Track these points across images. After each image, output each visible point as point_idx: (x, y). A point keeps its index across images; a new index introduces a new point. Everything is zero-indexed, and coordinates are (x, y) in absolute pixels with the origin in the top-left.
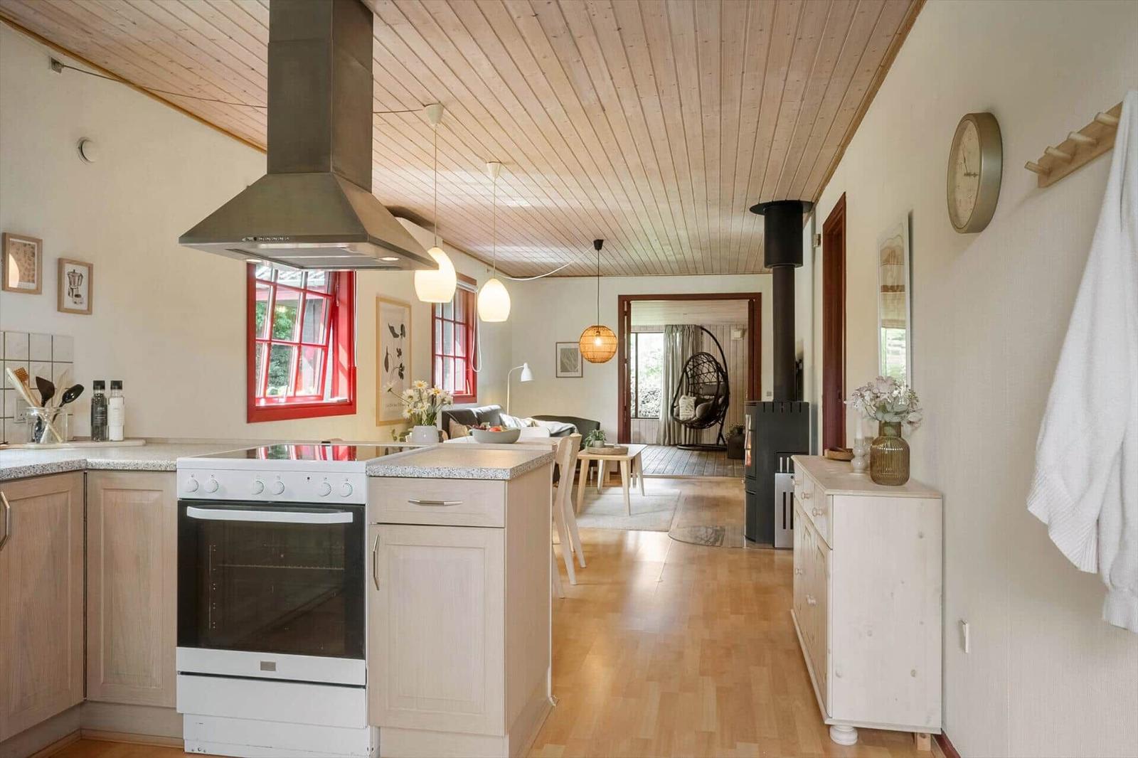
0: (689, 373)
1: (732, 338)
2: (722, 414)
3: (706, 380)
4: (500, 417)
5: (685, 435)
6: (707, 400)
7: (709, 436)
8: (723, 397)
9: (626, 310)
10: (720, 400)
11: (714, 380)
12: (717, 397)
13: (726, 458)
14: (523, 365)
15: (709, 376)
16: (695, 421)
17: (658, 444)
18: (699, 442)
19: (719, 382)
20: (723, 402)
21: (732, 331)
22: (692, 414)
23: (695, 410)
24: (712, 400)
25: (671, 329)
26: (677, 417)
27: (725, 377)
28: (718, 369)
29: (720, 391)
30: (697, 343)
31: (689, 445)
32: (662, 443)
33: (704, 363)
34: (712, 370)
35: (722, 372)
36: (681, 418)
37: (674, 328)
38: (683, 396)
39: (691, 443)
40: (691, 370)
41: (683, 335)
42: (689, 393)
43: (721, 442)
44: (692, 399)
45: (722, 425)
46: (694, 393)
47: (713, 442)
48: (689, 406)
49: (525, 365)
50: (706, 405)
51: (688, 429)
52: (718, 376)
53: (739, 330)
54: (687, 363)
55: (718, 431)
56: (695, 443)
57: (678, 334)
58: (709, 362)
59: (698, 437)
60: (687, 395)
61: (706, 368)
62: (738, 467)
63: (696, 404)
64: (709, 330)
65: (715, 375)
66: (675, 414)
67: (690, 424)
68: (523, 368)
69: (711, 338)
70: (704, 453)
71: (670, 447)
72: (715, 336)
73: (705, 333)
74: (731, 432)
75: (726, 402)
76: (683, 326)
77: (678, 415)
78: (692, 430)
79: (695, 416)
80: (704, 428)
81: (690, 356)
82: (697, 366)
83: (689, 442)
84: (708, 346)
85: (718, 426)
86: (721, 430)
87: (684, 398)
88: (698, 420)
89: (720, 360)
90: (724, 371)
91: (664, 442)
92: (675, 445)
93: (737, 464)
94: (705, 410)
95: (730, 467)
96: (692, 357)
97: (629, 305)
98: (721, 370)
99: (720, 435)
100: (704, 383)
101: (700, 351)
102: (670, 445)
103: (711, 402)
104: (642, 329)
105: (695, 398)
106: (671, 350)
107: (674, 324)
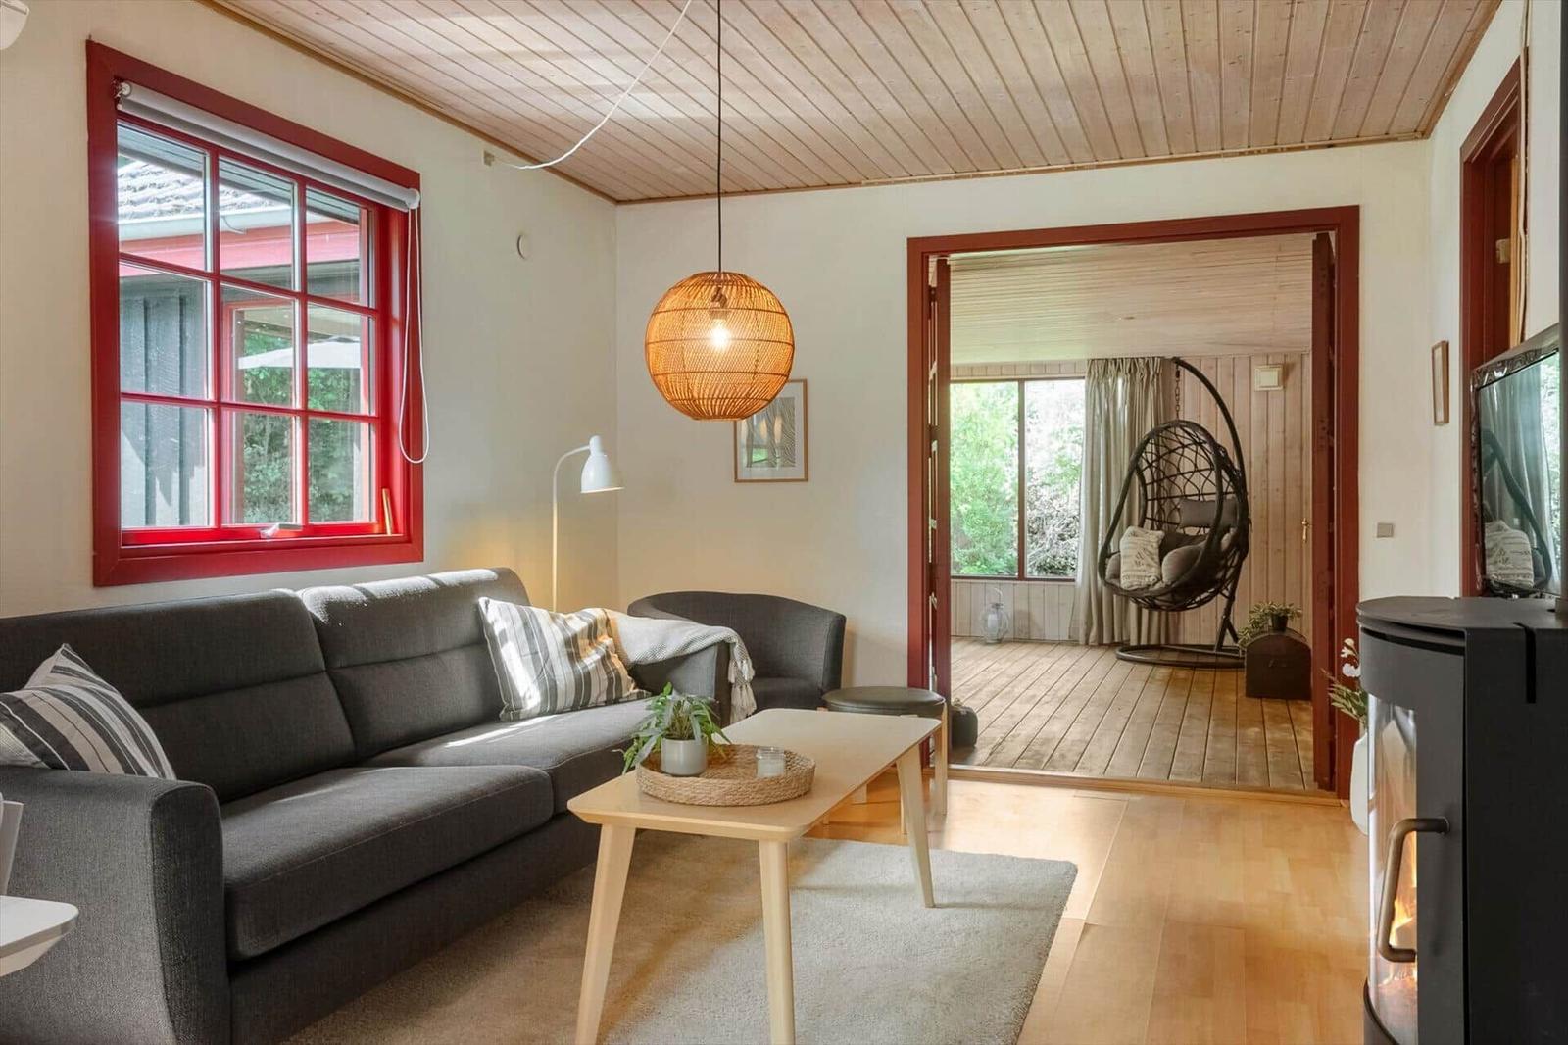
0: (1147, 474)
1: (1256, 387)
2: (1230, 572)
3: (1190, 490)
4: (477, 606)
5: (1135, 624)
6: (1192, 540)
7: (1199, 625)
8: (1232, 531)
9: (933, 282)
10: (1226, 540)
11: (1210, 488)
12: (1218, 531)
13: (1242, 693)
14: (588, 444)
15: (1197, 479)
16: (1162, 593)
17: (1073, 643)
18: (1172, 641)
19: (1222, 494)
20: (1234, 539)
21: (1256, 370)
22: (1154, 572)
23: (1161, 560)
24: (1202, 538)
25: (1101, 370)
26: (1114, 582)
27: (1240, 484)
28: (1221, 462)
29: (1226, 518)
30: (1169, 398)
31: (1148, 648)
32: (1082, 639)
33: (1184, 446)
34: (1203, 464)
35: (1230, 470)
36: (1124, 583)
37: (1112, 367)
38: (1130, 529)
39: (1153, 641)
40: (1150, 465)
41: (1133, 385)
42: (1148, 523)
43: (1228, 641)
44: (1154, 537)
45: (1231, 599)
46: (1159, 523)
47: (1210, 639)
48: (1144, 554)
49: (594, 444)
50: (1191, 551)
51: (1145, 612)
52: (1219, 478)
53: (1275, 365)
54: (1142, 448)
55: (1221, 614)
56: (1163, 642)
57: (1120, 382)
58: (1195, 443)
59: (1170, 629)
60: (1141, 525)
61: (1189, 459)
62: (1278, 735)
63: (1163, 549)
64: (1197, 367)
65: (1213, 478)
66: (1108, 573)
67: (1147, 600)
68: (588, 452)
69: (1203, 385)
70: (1182, 674)
71: (1100, 652)
72: (1213, 382)
73: (1186, 374)
74: (1256, 624)
75: (1241, 545)
76: (1134, 361)
77: (1117, 576)
78: (1156, 614)
79: (1160, 579)
80: (1184, 608)
81: (1148, 430)
82: (1165, 454)
83: (1148, 639)
84: (1194, 403)
85: (1221, 601)
86: (1228, 611)
87: (1134, 535)
88: (1170, 590)
89: (1223, 438)
90: (1237, 467)
91: (1087, 636)
92: (1113, 645)
93: (1277, 720)
94: (1186, 564)
95: (1253, 732)
96: (1155, 434)
97: (944, 270)
98: (1228, 466)
99: (1227, 625)
100: (1184, 497)
101: (1174, 418)
102: (1101, 644)
103: (1202, 545)
104: (1033, 370)
105: (1160, 533)
106: (1100, 420)
107: (1110, 355)
